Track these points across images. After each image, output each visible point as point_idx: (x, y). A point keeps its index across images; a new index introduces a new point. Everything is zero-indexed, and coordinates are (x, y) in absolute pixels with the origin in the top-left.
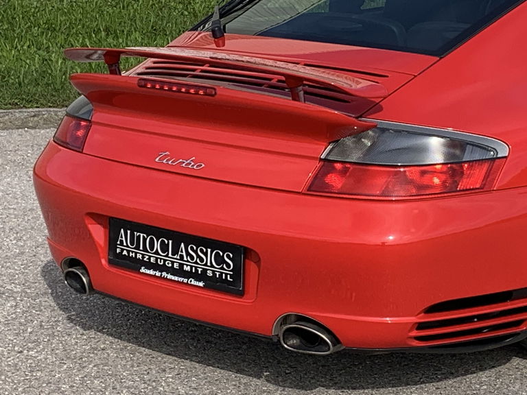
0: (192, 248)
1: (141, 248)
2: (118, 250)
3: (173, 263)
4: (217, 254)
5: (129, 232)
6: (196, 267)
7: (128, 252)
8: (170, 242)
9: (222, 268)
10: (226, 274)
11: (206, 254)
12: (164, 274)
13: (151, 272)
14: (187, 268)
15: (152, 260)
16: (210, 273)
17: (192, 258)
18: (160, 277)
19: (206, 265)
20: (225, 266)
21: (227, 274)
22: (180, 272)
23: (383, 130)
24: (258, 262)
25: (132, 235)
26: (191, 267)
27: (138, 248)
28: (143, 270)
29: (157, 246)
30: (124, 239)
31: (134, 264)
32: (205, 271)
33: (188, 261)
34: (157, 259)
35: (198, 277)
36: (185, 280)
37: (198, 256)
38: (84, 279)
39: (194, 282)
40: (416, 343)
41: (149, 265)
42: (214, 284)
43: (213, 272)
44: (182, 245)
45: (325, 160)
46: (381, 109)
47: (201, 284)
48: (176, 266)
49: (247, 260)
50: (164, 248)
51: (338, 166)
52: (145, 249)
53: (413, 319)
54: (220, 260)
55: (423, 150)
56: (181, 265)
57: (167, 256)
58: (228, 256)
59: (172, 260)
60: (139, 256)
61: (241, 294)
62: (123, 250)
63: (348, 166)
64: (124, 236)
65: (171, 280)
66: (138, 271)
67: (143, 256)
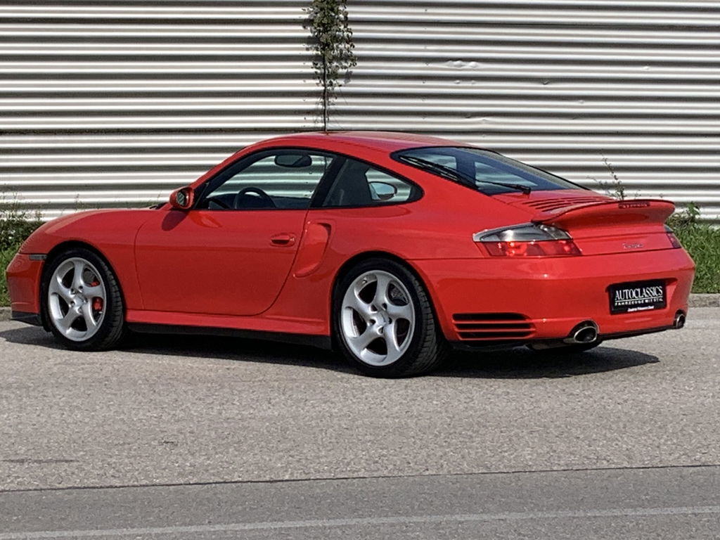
0: (648, 290)
1: (627, 297)
3: (641, 301)
4: (657, 289)
6: (650, 299)
7: (621, 303)
10: (660, 298)
11: (652, 290)
12: (638, 308)
13: (633, 310)
16: (655, 300)
18: (637, 311)
19: (653, 296)
20: (660, 294)
22: (644, 304)
25: (622, 292)
26: (648, 300)
27: (625, 299)
28: (630, 310)
29: (634, 294)
30: (618, 297)
31: (624, 309)
33: (647, 297)
34: (634, 301)
35: (649, 304)
37: (650, 293)
41: (632, 306)
44: (644, 290)
47: (652, 307)
50: (637, 293)
52: (629, 298)
54: (658, 292)
56: (644, 301)
57: (638, 298)
58: (660, 289)
59: (640, 299)
60: (626, 303)
62: (618, 303)
64: (618, 294)
65: (641, 311)
66: (626, 312)
67: (628, 302)
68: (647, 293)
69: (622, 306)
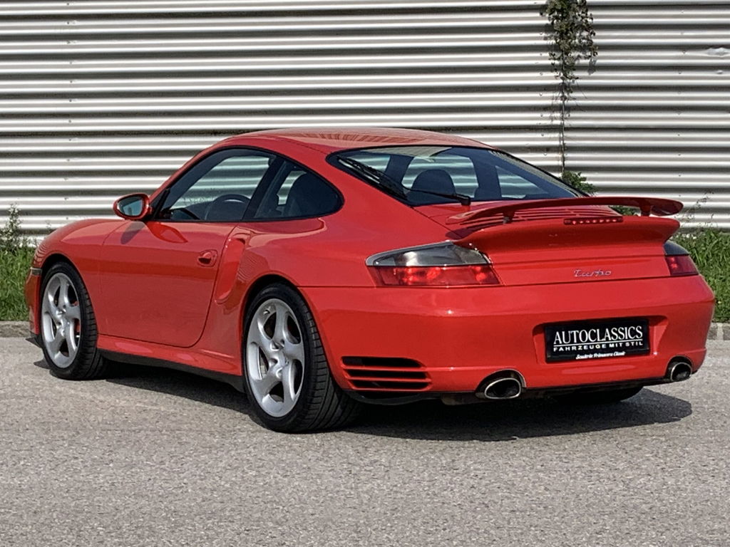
0: (614, 331)
1: (575, 341)
2: (555, 349)
3: (601, 345)
4: (632, 329)
5: (563, 333)
6: (618, 343)
7: (564, 348)
8: (598, 330)
10: (638, 342)
11: (624, 332)
12: (596, 355)
13: (586, 357)
14: (613, 345)
15: (585, 348)
16: (628, 344)
17: (615, 337)
18: (592, 358)
19: (625, 339)
20: (637, 337)
21: (638, 340)
22: (608, 350)
25: (566, 334)
26: (615, 343)
28: (579, 357)
29: (588, 336)
30: (560, 340)
31: (569, 356)
32: (624, 344)
33: (612, 340)
34: (588, 346)
35: (619, 349)
37: (619, 335)
38: (519, 383)
39: (617, 354)
41: (583, 352)
42: (632, 351)
43: (630, 342)
44: (607, 330)
47: (623, 354)
48: (603, 346)
50: (594, 336)
52: (578, 341)
54: (633, 333)
56: (607, 345)
57: (596, 341)
58: (639, 329)
59: (600, 343)
60: (574, 348)
61: (647, 353)
62: (559, 348)
64: (560, 337)
65: (601, 358)
66: (574, 359)
67: (577, 347)
68: (611, 335)
69: (565, 352)
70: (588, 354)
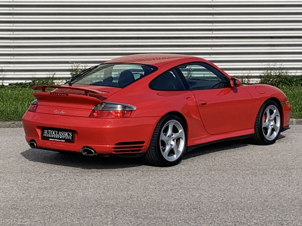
0: (62, 132)
2: (44, 135)
3: (57, 137)
4: (68, 133)
5: (47, 130)
6: (63, 137)
7: (46, 135)
8: (57, 132)
9: (69, 137)
11: (65, 133)
12: (55, 140)
14: (61, 137)
15: (52, 137)
17: (62, 135)
18: (54, 141)
19: (65, 136)
22: (59, 139)
23: (107, 103)
24: (77, 134)
25: (48, 131)
27: (49, 134)
28: (50, 139)
29: (54, 133)
32: (65, 138)
34: (53, 136)
35: (63, 139)
36: (60, 141)
37: (64, 134)
38: (35, 144)
39: (62, 141)
40: (113, 152)
42: (67, 141)
43: (67, 138)
44: (60, 132)
45: (93, 110)
46: (107, 99)
47: (64, 141)
48: (58, 137)
49: (75, 135)
51: (96, 111)
53: (113, 146)
54: (69, 135)
55: (116, 107)
56: (59, 137)
57: (56, 135)
58: (71, 134)
61: (73, 142)
62: (45, 135)
63: (98, 111)
64: (46, 131)
65: (57, 141)
70: (53, 139)
